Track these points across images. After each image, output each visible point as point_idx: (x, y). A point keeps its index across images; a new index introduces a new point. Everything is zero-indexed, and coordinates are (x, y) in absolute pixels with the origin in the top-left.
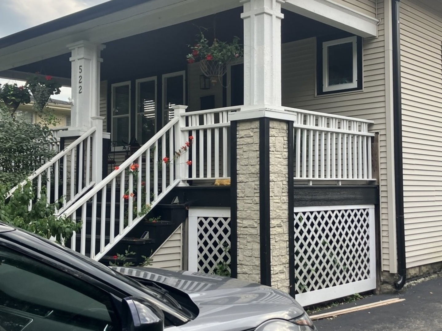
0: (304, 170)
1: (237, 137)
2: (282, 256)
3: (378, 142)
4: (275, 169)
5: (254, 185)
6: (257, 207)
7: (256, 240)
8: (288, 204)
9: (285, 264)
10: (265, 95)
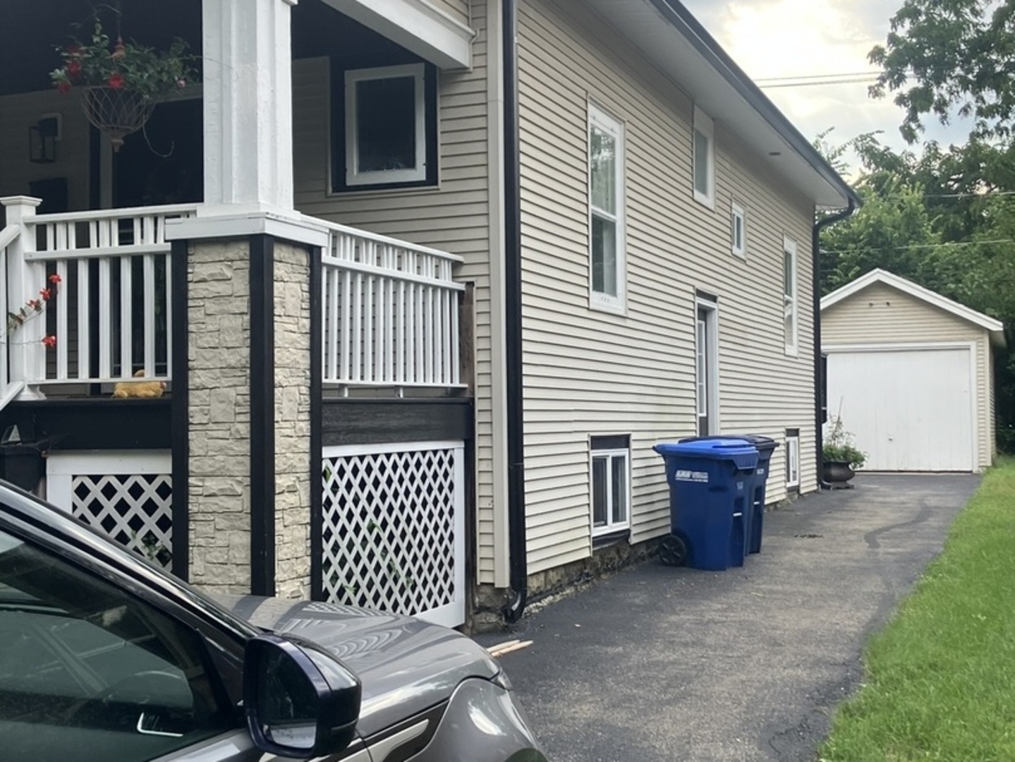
0: (344, 364)
1: (189, 279)
2: (297, 558)
3: (472, 303)
4: (285, 358)
5: (235, 394)
6: (245, 447)
7: (238, 524)
8: (309, 438)
9: (302, 577)
10: (259, 184)
